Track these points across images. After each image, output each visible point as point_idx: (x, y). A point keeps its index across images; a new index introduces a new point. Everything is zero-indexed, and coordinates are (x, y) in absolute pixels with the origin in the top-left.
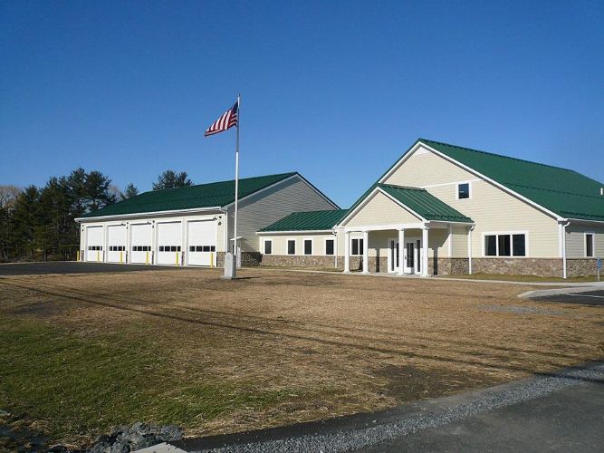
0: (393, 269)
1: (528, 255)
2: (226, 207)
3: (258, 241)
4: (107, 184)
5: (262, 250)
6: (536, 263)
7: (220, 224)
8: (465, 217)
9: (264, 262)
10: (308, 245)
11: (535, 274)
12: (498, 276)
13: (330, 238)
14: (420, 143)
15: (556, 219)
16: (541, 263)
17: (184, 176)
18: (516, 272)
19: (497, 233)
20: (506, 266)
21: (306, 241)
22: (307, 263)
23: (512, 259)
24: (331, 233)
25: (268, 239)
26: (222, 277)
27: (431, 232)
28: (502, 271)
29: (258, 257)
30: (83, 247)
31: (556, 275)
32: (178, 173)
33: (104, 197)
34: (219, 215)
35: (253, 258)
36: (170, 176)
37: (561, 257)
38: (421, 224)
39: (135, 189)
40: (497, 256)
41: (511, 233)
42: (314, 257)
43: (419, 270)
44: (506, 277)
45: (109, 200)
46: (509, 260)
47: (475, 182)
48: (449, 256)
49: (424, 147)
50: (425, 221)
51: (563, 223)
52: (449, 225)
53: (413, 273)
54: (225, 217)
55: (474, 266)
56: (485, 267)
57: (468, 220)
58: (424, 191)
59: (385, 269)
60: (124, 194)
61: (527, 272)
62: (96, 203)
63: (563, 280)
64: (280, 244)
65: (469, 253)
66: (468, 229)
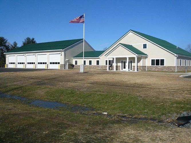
0: (122, 69)
1: (165, 65)
2: (64, 50)
3: (73, 61)
4: (6, 41)
5: (74, 63)
6: (167, 68)
7: (61, 55)
8: (145, 54)
9: (75, 67)
10: (90, 62)
11: (167, 71)
12: (155, 71)
13: (98, 60)
14: (130, 31)
15: (174, 55)
16: (169, 68)
17: (33, 39)
18: (161, 70)
19: (155, 59)
20: (158, 68)
21: (90, 61)
22: (90, 68)
23: (160, 67)
24: (99, 58)
25: (76, 60)
26: (79, 72)
27: (138, 58)
28: (156, 70)
29: (73, 66)
30: (7, 62)
31: (174, 71)
32: (31, 38)
33: (5, 46)
34: (61, 52)
35: (71, 66)
36: (28, 39)
37: (175, 66)
38: (135, 56)
39: (16, 43)
40: (155, 65)
41: (160, 59)
42: (93, 66)
43: (131, 70)
44: (158, 71)
45: (7, 47)
46: (159, 67)
47: (149, 44)
48: (142, 65)
49: (131, 32)
50: (137, 55)
51: (176, 56)
52: (142, 56)
53: (129, 71)
54: (63, 53)
55: (148, 68)
56: (151, 69)
57: (146, 55)
58: (131, 46)
59: (120, 69)
60: (12, 45)
61: (165, 70)
62: (2, 48)
63: (176, 72)
64: (80, 62)
65: (146, 65)
66: (146, 57)
